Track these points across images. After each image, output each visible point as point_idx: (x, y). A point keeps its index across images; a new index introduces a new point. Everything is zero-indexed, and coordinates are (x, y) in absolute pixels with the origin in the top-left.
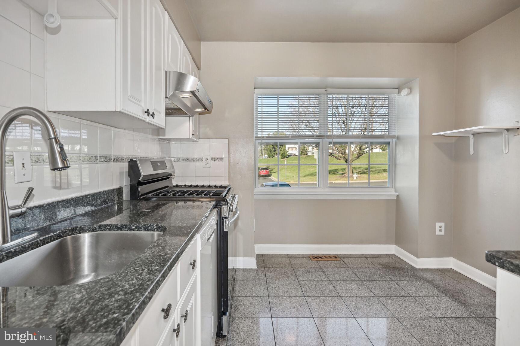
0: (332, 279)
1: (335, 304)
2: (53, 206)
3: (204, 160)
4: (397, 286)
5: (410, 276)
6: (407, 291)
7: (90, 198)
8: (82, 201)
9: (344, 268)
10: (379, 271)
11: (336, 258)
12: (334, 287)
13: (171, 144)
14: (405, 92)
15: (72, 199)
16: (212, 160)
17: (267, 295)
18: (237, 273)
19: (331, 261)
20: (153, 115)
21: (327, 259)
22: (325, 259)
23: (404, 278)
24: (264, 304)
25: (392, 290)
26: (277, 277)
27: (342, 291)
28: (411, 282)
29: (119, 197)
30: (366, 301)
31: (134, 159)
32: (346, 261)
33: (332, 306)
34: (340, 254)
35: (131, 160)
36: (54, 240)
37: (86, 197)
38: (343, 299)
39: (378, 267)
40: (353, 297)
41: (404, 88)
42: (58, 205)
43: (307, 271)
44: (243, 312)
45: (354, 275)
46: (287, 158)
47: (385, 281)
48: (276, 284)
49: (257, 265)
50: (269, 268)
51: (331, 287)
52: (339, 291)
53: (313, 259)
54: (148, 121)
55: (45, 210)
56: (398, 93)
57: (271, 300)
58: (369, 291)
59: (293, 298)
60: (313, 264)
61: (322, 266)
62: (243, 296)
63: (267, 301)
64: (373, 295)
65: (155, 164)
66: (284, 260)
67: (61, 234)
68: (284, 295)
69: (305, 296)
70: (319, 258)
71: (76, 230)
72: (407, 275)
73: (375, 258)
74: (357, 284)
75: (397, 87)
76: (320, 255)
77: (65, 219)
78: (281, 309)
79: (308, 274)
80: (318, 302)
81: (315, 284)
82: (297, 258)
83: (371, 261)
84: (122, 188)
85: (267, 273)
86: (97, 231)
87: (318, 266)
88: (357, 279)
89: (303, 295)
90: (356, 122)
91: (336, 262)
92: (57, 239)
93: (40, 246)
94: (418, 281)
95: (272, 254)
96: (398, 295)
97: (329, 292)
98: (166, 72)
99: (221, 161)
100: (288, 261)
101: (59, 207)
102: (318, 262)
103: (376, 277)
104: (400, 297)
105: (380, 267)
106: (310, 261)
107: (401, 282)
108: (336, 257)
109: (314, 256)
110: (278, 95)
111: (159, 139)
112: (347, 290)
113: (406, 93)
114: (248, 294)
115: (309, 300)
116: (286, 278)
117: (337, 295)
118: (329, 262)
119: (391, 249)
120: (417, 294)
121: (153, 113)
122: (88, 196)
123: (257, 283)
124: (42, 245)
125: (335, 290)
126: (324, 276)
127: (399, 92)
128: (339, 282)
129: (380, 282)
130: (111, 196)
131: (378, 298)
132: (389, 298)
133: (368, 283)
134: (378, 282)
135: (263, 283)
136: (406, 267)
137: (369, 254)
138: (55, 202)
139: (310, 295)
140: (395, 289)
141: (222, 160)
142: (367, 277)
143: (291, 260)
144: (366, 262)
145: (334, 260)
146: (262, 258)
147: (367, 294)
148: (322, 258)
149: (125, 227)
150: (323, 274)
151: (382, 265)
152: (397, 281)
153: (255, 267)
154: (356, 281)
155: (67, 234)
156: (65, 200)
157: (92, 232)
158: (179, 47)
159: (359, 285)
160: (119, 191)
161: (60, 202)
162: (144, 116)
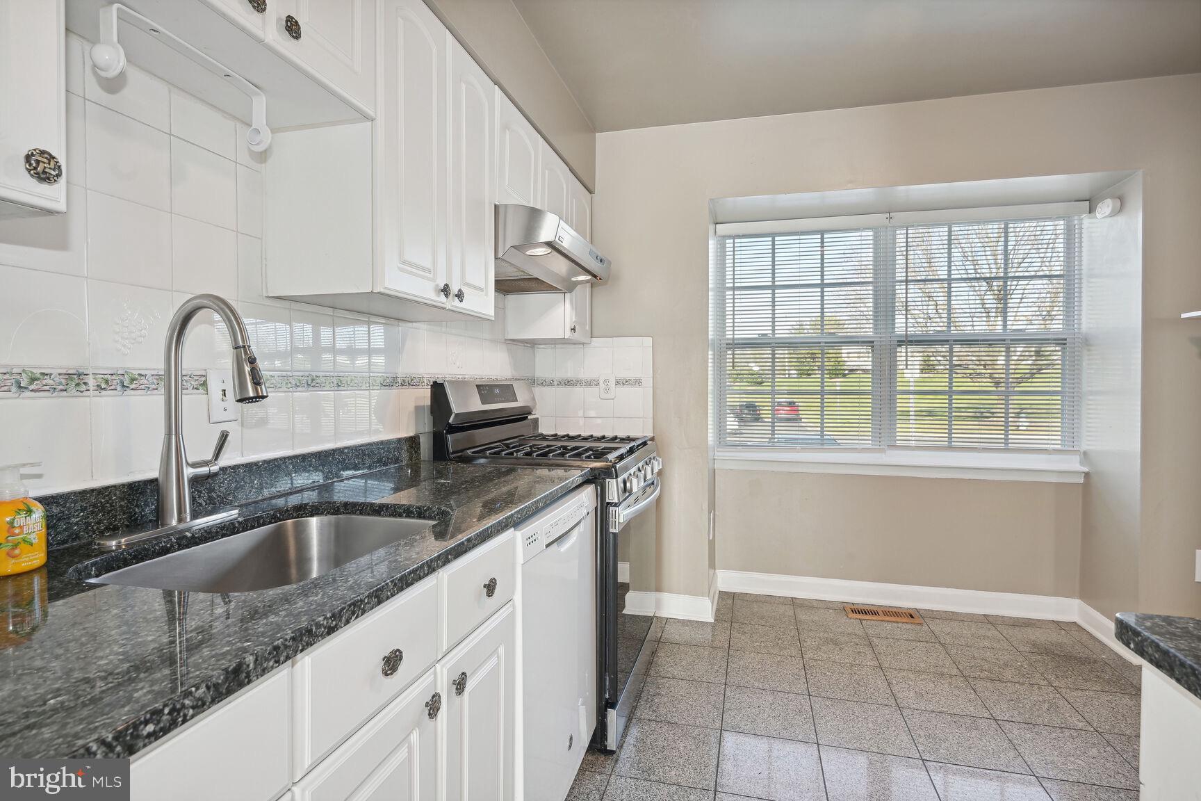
0: (887, 665)
1: (880, 721)
2: (276, 466)
3: (601, 382)
4: (1061, 702)
5: (1108, 682)
6: (1086, 717)
7: (348, 453)
8: (332, 458)
9: (927, 642)
10: (1021, 659)
11: (912, 617)
12: (889, 684)
13: (536, 349)
14: (1105, 208)
15: (312, 455)
16: (617, 383)
17: (724, 681)
18: (667, 627)
19: (897, 622)
20: (460, 296)
21: (888, 618)
22: (882, 617)
23: (1089, 684)
24: (712, 699)
25: (1045, 710)
26: (755, 645)
27: (906, 694)
28: (1105, 698)
29: (411, 453)
30: (963, 725)
31: (438, 382)
32: (936, 626)
33: (870, 725)
34: (926, 610)
35: (435, 383)
36: (264, 525)
37: (340, 451)
38: (905, 714)
39: (1021, 649)
40: (932, 712)
41: (1102, 199)
42: (285, 463)
43: (828, 641)
44: (662, 710)
45: (948, 662)
46: (844, 376)
47: (1032, 685)
48: (750, 659)
49: (716, 616)
50: (743, 624)
51: (881, 683)
52: (899, 695)
53: (851, 615)
54: (448, 306)
55: (260, 472)
56: (1090, 213)
57: (728, 693)
58: (980, 702)
59: (781, 695)
60: (852, 625)
61: (870, 632)
62: (670, 676)
63: (719, 694)
64: (986, 715)
65: (486, 390)
66: (782, 609)
67: (278, 515)
68: (761, 687)
69: (809, 695)
70: (866, 614)
71: (305, 508)
72: (1099, 677)
73: (1018, 629)
74: (950, 684)
75: (1088, 198)
76: (872, 608)
77: (299, 489)
78: (748, 716)
79: (831, 646)
80: (838, 713)
81: (843, 670)
82: (813, 607)
83: (1005, 632)
84: (419, 437)
85: (735, 634)
86: (341, 514)
87: (861, 632)
88: (955, 671)
89: (806, 692)
90: (1024, 289)
91: (908, 626)
92: (270, 523)
93: (238, 532)
94: (1126, 696)
95: (757, 595)
96: (1057, 722)
97: (872, 694)
98: (496, 206)
99: (637, 385)
100: (791, 613)
101: (286, 467)
102: (864, 622)
103: (1008, 674)
104: (1062, 728)
105: (1028, 649)
106: (844, 619)
107: (1075, 694)
108: (911, 615)
109: (856, 607)
110: (773, 235)
111: (506, 340)
112: (920, 695)
113: (1108, 211)
114: (683, 675)
115: (818, 703)
116: (776, 650)
117: (890, 703)
118: (889, 626)
119: (1070, 609)
120: (1114, 727)
121: (460, 290)
122: (346, 451)
123: (706, 653)
124: (243, 531)
125: (889, 691)
126: (870, 656)
127: (1091, 210)
128: (904, 674)
129: (1017, 685)
130: (394, 452)
131: (999, 722)
132: (1031, 726)
133: (980, 685)
134: (1009, 684)
135: (719, 654)
136: (1103, 659)
137: (1003, 617)
138: (281, 459)
139: (823, 694)
140: (1053, 707)
141: (638, 382)
142: (982, 671)
143: (798, 610)
144: (990, 635)
145: (904, 621)
146: (730, 602)
147: (972, 710)
148: (875, 613)
149: (387, 509)
150: (867, 651)
151: (1034, 645)
152: (1064, 690)
153: (709, 618)
154: (951, 676)
155: (290, 515)
156: (299, 456)
157: (332, 514)
158: (533, 153)
159: (956, 687)
160: (413, 442)
161: (289, 458)
162: (438, 299)
